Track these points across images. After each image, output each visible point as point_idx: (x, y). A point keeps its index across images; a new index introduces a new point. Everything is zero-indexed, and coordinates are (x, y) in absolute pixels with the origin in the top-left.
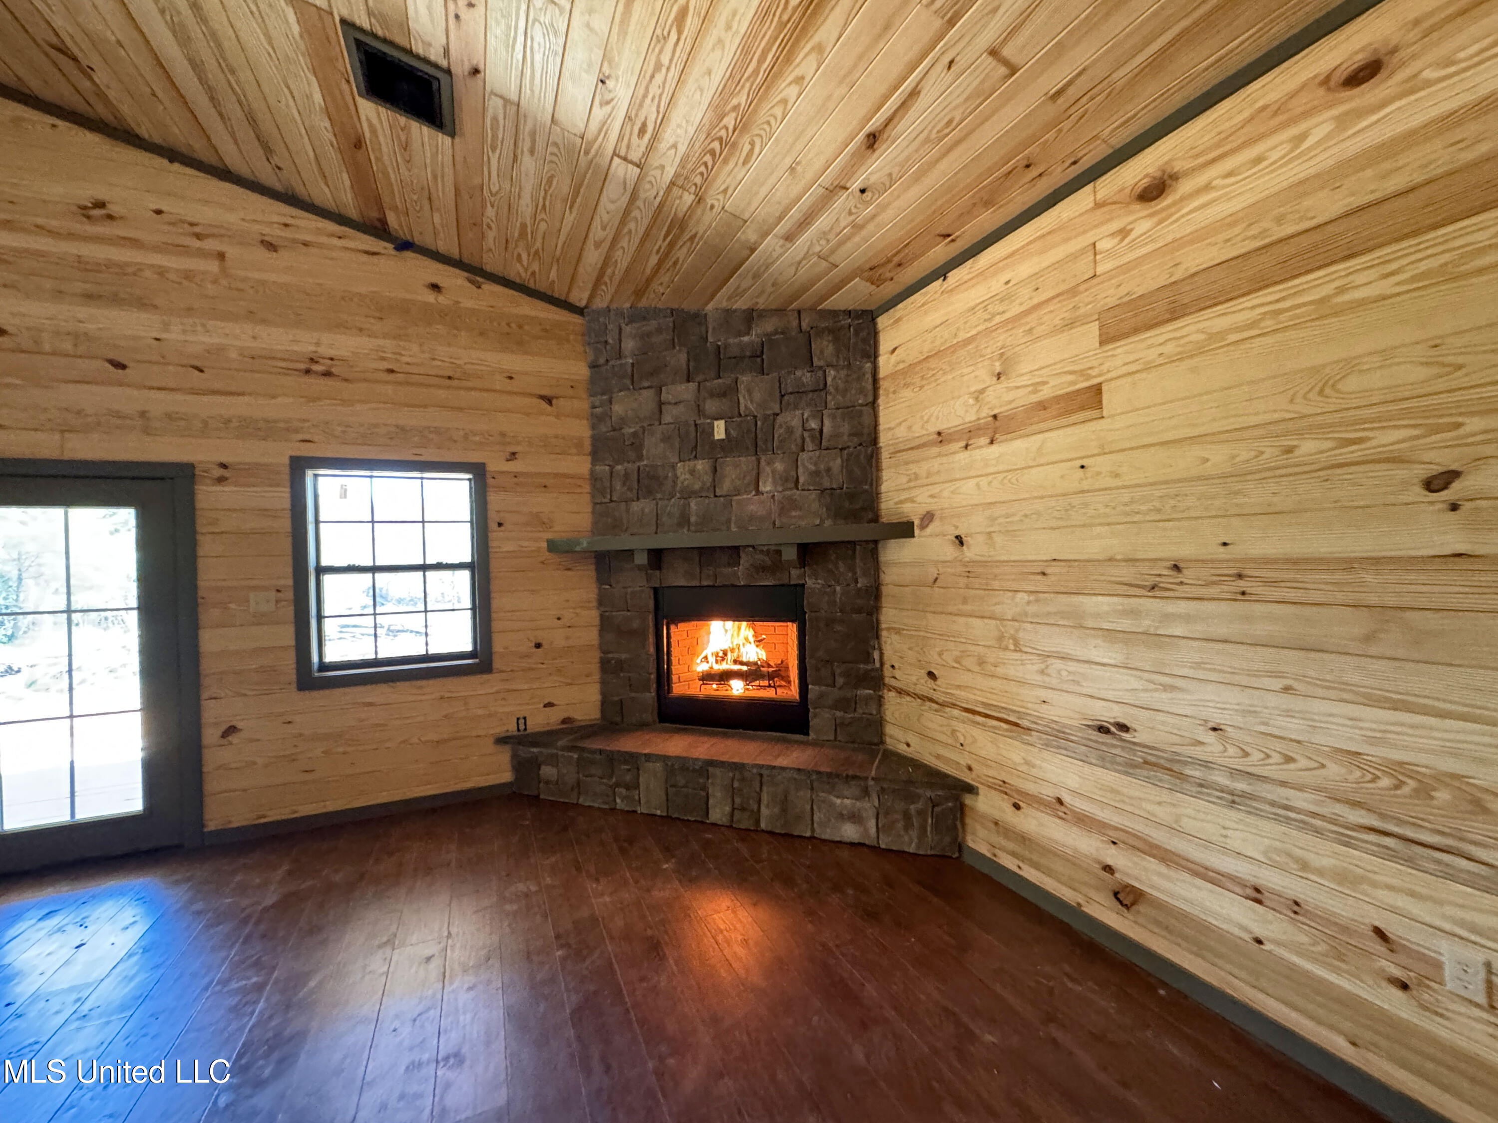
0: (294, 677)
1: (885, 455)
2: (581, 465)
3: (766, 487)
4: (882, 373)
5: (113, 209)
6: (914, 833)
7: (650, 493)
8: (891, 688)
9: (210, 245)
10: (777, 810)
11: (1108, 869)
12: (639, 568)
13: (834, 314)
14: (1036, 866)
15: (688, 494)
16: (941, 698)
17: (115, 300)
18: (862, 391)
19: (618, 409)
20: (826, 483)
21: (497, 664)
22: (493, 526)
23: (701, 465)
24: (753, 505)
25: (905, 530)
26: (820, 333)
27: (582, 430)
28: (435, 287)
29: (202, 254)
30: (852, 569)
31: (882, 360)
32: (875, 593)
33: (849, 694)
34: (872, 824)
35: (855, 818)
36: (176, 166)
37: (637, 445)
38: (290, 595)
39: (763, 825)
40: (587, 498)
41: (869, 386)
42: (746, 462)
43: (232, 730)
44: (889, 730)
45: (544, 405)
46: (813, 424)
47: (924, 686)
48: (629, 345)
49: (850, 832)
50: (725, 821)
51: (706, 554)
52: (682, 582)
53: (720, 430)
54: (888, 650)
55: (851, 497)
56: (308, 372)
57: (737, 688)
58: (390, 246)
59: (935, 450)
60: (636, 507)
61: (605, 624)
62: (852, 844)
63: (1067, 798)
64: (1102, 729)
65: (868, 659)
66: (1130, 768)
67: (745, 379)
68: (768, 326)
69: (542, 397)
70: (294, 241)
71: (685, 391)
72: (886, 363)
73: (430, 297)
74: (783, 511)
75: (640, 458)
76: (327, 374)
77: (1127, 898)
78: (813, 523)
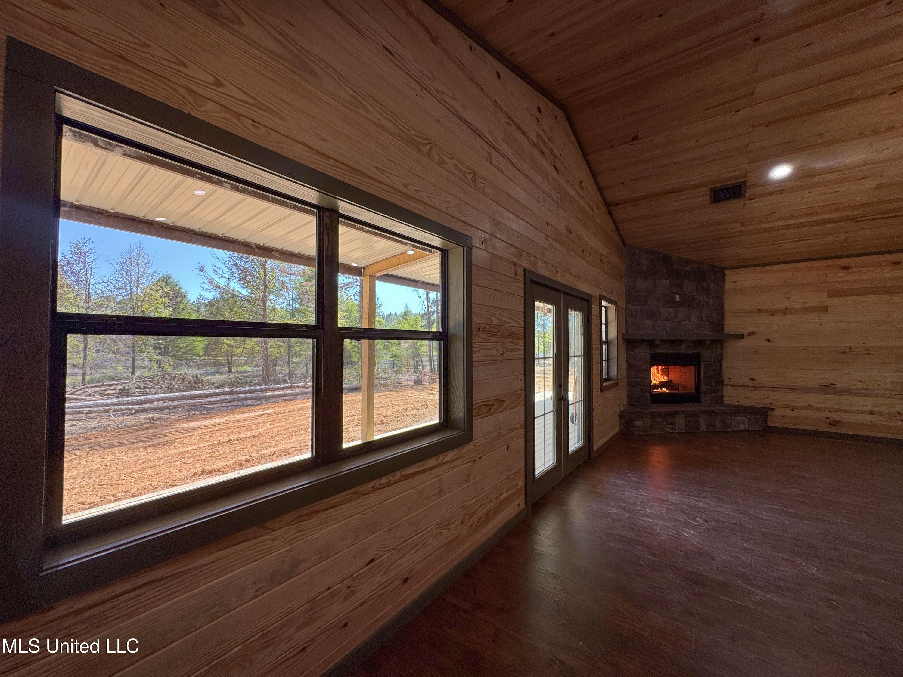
0: (600, 386)
1: (727, 313)
2: (624, 305)
3: (693, 319)
6: (758, 425)
7: (651, 318)
8: (727, 385)
10: (721, 424)
11: (828, 418)
13: (714, 266)
15: (666, 320)
16: (756, 385)
18: (722, 292)
19: (639, 285)
20: (711, 320)
21: (619, 382)
23: (671, 309)
24: (688, 325)
25: (741, 337)
26: (709, 271)
30: (718, 348)
31: (727, 283)
33: (717, 388)
34: (747, 424)
35: (743, 423)
37: (646, 299)
39: (717, 429)
40: (625, 317)
42: (686, 310)
44: (726, 398)
47: (749, 383)
48: (644, 262)
49: (742, 427)
51: (672, 342)
53: (678, 298)
55: (717, 325)
59: (756, 314)
60: (646, 322)
61: (631, 368)
62: (742, 431)
63: (813, 404)
64: (826, 386)
66: (835, 393)
67: (685, 282)
68: (693, 266)
69: (621, 277)
71: (666, 283)
72: (728, 285)
74: (698, 328)
75: (647, 305)
77: (834, 423)
78: (707, 333)
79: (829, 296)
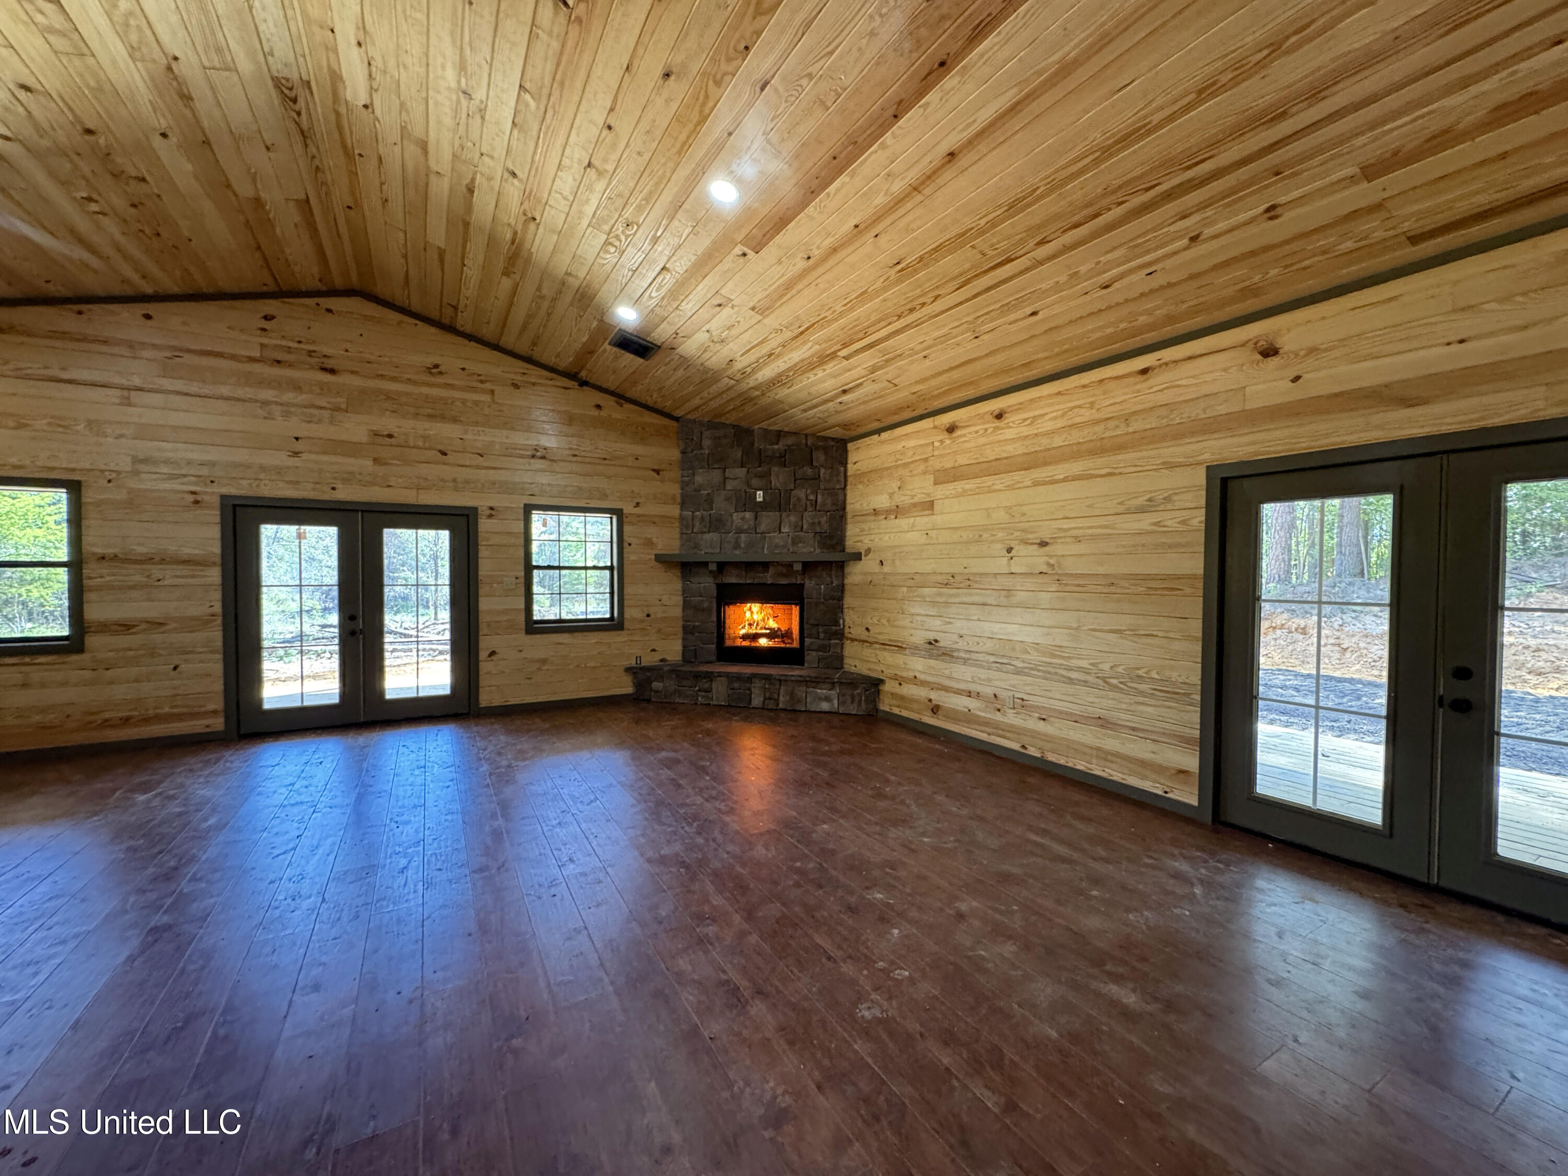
0: (523, 627)
1: (849, 516)
2: (675, 511)
3: (785, 529)
4: (849, 473)
5: (442, 368)
6: (855, 705)
7: (716, 530)
8: (848, 639)
9: (488, 386)
10: (788, 698)
11: (930, 700)
12: (711, 572)
13: (825, 439)
14: (906, 708)
15: (740, 531)
16: (872, 640)
17: (443, 418)
18: (838, 481)
19: (699, 479)
20: (818, 530)
21: (627, 625)
22: (626, 545)
23: (748, 515)
24: (777, 539)
25: (857, 557)
26: (818, 448)
27: (675, 490)
28: (598, 407)
29: (483, 391)
30: (830, 576)
31: (850, 466)
32: (842, 588)
33: (826, 642)
34: (836, 702)
35: (827, 699)
36: (472, 343)
37: (709, 501)
38: (522, 580)
39: (781, 706)
40: (678, 530)
41: (842, 479)
42: (774, 515)
43: (493, 653)
44: (846, 661)
45: (655, 474)
46: (812, 497)
47: (864, 635)
48: (707, 443)
49: (825, 706)
50: (760, 705)
51: (749, 566)
52: (734, 580)
53: (760, 496)
54: (847, 618)
55: (831, 537)
56: (533, 456)
57: (763, 642)
58: (576, 384)
59: (872, 518)
60: (707, 536)
61: (686, 605)
62: (825, 712)
63: (918, 675)
64: (930, 643)
65: (836, 623)
66: (938, 657)
67: (775, 469)
68: (790, 441)
69: (654, 470)
70: (528, 382)
71: (741, 472)
73: (596, 412)
74: (794, 543)
75: (712, 509)
76: (543, 458)
77: (936, 710)
78: (810, 550)
79: (936, 483)
